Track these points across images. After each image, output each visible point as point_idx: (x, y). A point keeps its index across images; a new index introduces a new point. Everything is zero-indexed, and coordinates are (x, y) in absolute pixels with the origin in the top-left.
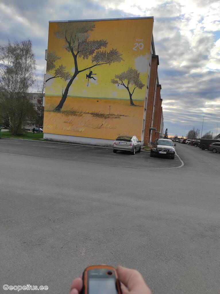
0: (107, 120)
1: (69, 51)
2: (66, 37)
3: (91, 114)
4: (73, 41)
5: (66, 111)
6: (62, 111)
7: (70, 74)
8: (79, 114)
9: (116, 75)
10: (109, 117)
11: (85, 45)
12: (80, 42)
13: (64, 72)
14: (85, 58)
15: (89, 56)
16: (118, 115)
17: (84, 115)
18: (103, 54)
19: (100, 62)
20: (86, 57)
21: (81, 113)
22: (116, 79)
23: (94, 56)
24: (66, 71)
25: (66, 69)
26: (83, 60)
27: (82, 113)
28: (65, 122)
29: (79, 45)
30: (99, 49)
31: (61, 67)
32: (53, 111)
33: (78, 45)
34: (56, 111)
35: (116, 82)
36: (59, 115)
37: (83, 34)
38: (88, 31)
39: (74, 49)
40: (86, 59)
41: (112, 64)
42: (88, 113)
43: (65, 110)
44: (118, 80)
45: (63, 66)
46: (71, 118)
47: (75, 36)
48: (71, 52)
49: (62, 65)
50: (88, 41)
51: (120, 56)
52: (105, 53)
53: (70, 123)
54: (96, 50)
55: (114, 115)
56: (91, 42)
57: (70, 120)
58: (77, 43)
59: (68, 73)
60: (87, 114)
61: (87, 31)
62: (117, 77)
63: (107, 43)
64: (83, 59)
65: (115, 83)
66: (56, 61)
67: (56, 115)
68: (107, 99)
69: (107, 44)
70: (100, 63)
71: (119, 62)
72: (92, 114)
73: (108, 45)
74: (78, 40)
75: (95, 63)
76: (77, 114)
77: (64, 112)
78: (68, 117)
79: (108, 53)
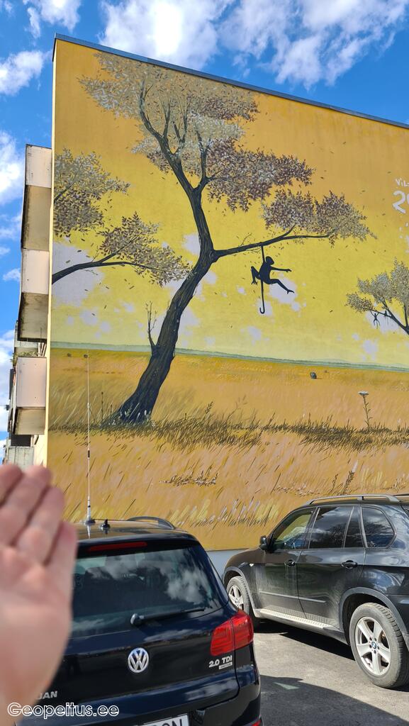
0: (363, 453)
1: (162, 167)
2: (142, 113)
3: (294, 429)
4: (178, 136)
5: (178, 425)
6: (154, 425)
7: (177, 256)
8: (241, 433)
9: (359, 281)
10: (370, 441)
11: (231, 162)
12: (208, 147)
13: (152, 245)
14: (237, 205)
15: (250, 200)
16: (399, 431)
17: (266, 436)
18: (304, 205)
19: (297, 229)
20: (238, 200)
21: (252, 428)
22: (362, 296)
23: (269, 206)
24: (160, 241)
25: (156, 236)
26: (232, 212)
27: (258, 431)
28: (177, 481)
29: (204, 156)
30: (283, 183)
31: (133, 223)
32: (106, 426)
33: (199, 153)
34: (119, 427)
35: (366, 306)
36: (140, 444)
37: (216, 122)
38: (232, 116)
39: (184, 164)
40: (239, 210)
41: (339, 242)
42: (284, 427)
43: (173, 417)
44: (371, 298)
45: (145, 220)
46: (207, 455)
47: (185, 120)
48: (171, 172)
49: (136, 217)
50: (238, 150)
51: (361, 222)
52: (308, 202)
53: (203, 482)
54: (273, 185)
55: (387, 430)
56: (251, 155)
57: (205, 469)
58: (197, 146)
59: (167, 252)
60: (279, 432)
61: (229, 116)
62: (364, 287)
63: (310, 170)
64: (229, 209)
65: (365, 310)
66: (104, 197)
67: (125, 447)
68: (347, 366)
69: (309, 172)
70: (298, 231)
71: (361, 239)
72: (300, 429)
73: (312, 178)
74: (200, 139)
75: (277, 230)
76: (233, 433)
77: (166, 429)
78: (191, 450)
79: (320, 203)
